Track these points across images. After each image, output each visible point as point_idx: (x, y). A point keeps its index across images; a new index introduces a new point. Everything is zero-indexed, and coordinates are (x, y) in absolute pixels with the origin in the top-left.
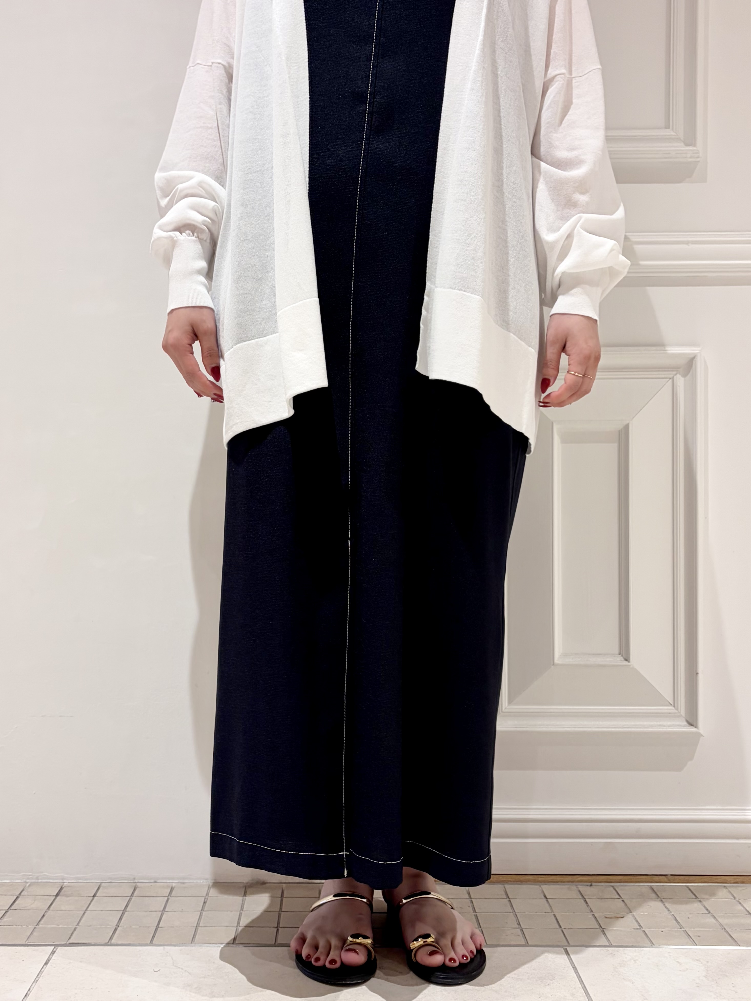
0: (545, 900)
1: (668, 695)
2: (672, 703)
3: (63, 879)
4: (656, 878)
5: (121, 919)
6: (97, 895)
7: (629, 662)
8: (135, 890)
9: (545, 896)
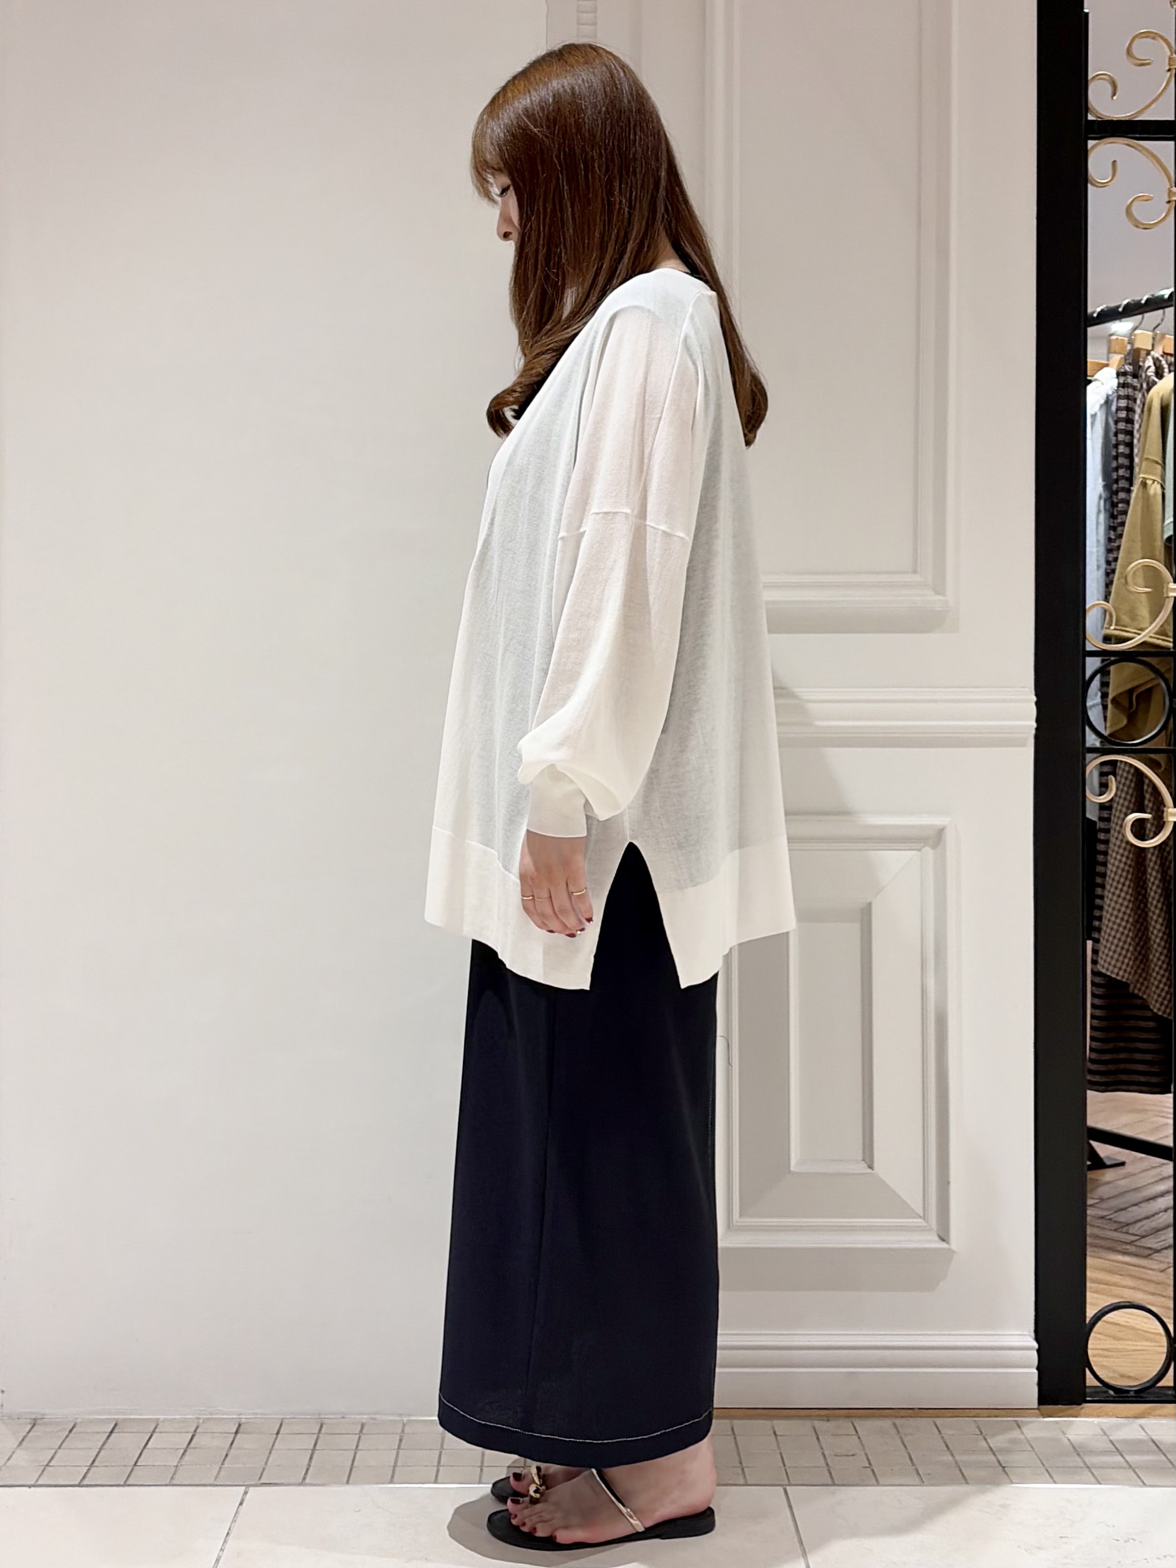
0: (773, 1436)
1: (918, 1207)
2: (922, 1215)
3: (240, 1415)
4: (903, 1412)
5: (311, 1458)
6: (281, 1432)
7: (873, 1170)
8: (321, 1426)
9: (775, 1433)
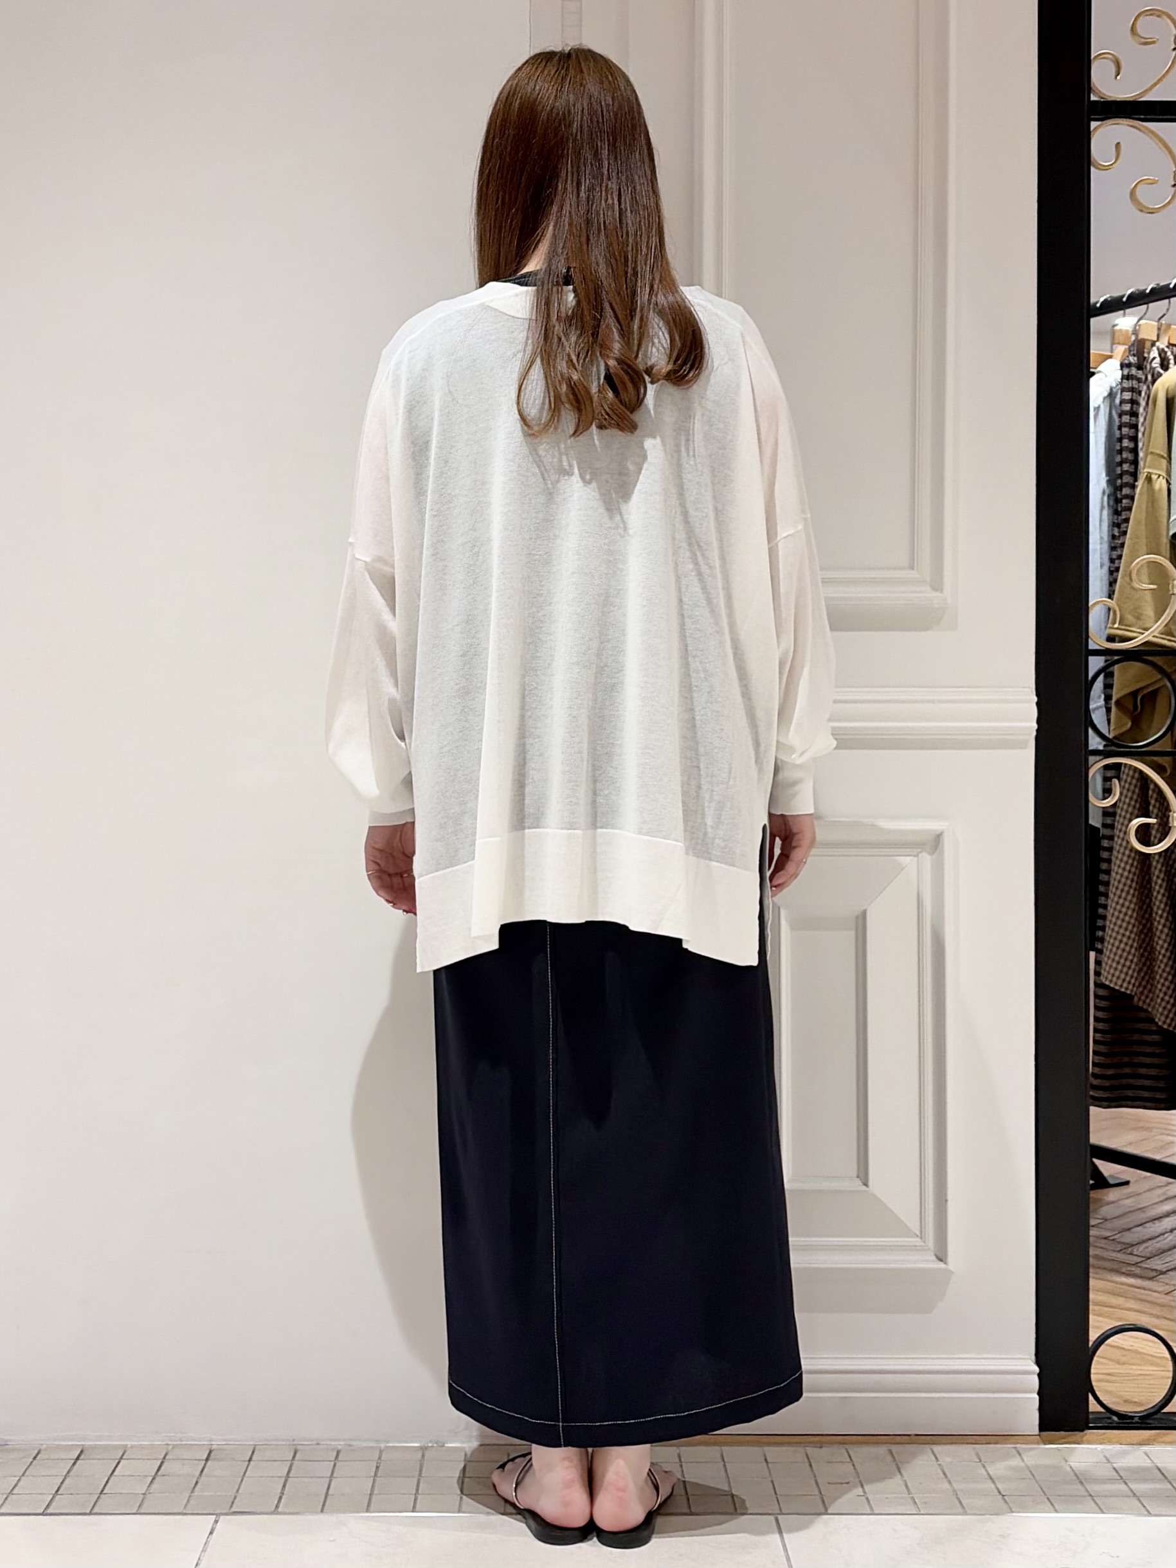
0: (765, 1464)
1: (914, 1226)
2: (919, 1234)
3: (211, 1441)
4: (899, 1439)
5: (284, 1486)
6: (253, 1459)
7: (868, 1187)
8: (295, 1453)
9: (766, 1460)
